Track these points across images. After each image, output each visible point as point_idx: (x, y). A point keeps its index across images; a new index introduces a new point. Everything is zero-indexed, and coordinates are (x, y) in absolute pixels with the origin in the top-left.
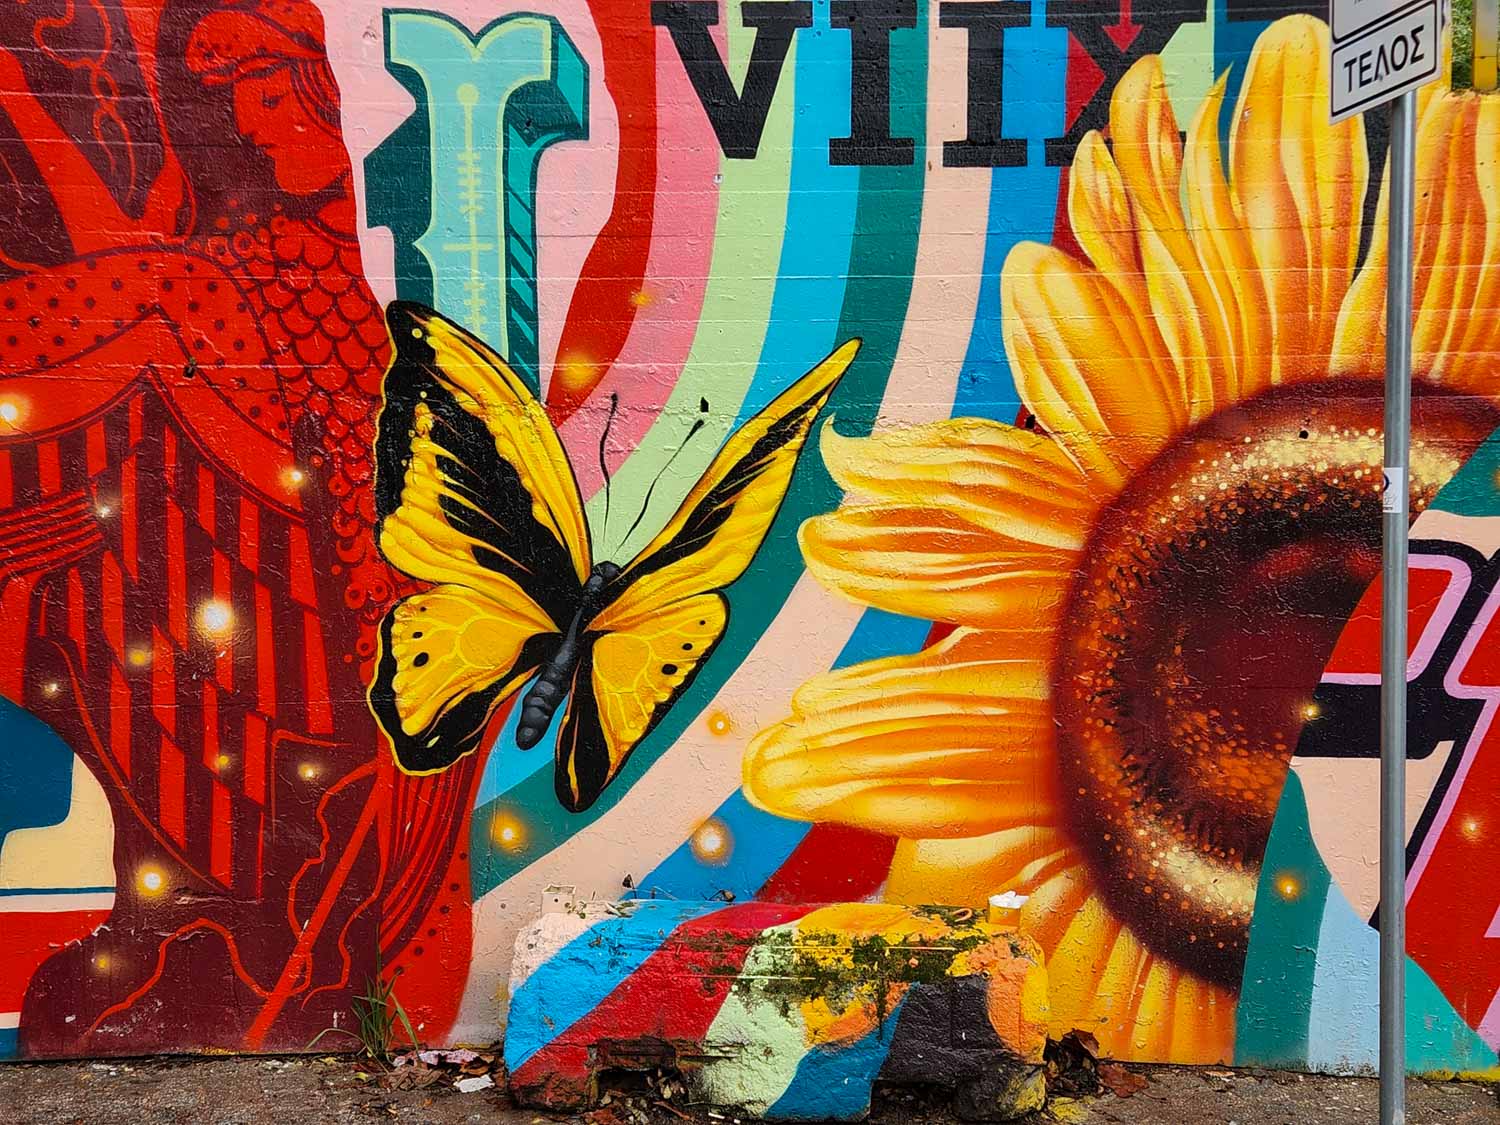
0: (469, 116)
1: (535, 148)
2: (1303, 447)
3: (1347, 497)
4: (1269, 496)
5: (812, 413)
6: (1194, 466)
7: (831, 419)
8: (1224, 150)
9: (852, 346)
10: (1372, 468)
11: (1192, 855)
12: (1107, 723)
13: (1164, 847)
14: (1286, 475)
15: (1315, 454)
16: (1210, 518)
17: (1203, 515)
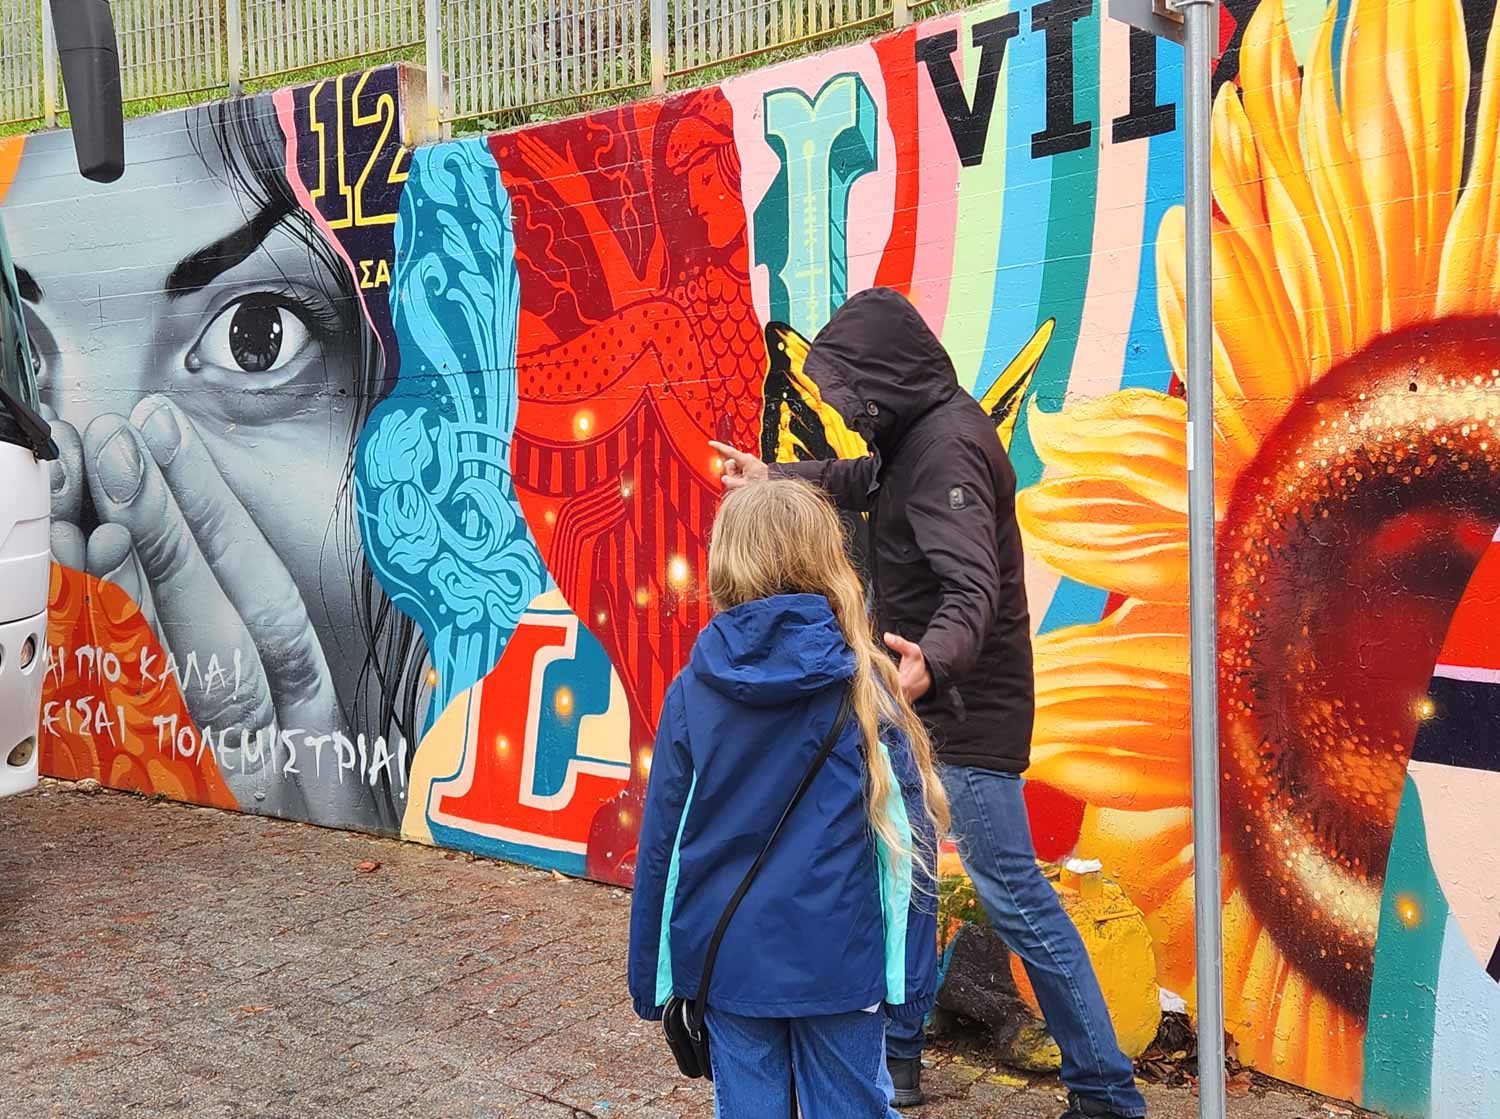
0: (809, 165)
1: (847, 185)
2: (1413, 402)
3: (1455, 458)
4: (1384, 459)
5: (1020, 393)
6: (1316, 428)
7: (1034, 397)
8: (1337, 76)
9: (1049, 325)
10: (1479, 423)
11: (1320, 859)
12: (1247, 706)
13: (1297, 847)
14: (1398, 434)
15: (1425, 409)
16: (1331, 486)
17: (1325, 482)
